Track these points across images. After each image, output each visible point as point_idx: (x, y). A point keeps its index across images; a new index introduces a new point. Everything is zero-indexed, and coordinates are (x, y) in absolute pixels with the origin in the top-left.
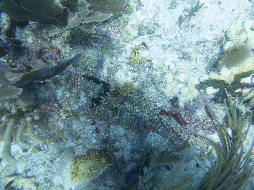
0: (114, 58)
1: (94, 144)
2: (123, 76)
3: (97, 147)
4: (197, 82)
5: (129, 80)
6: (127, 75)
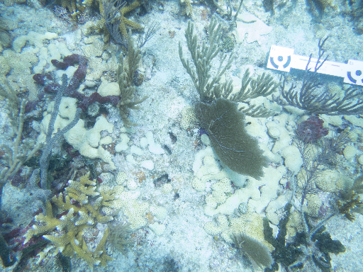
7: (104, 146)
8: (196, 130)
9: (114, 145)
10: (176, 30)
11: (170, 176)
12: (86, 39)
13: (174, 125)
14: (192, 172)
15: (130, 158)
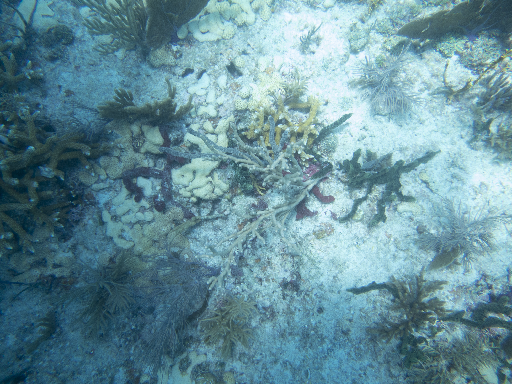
7: (215, 127)
8: (175, 48)
9: (211, 119)
10: (63, 90)
11: (227, 63)
12: (102, 177)
13: (174, 74)
14: (218, 40)
15: (220, 101)
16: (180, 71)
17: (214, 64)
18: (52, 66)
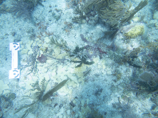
0: (128, 76)
1: (133, 41)
2: (123, 68)
3: (132, 40)
4: (94, 64)
5: (120, 67)
6: (121, 68)
16: (53, 105)
17: (65, 103)
18: (6, 110)
